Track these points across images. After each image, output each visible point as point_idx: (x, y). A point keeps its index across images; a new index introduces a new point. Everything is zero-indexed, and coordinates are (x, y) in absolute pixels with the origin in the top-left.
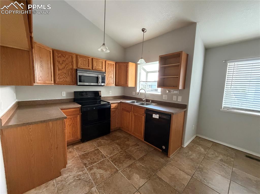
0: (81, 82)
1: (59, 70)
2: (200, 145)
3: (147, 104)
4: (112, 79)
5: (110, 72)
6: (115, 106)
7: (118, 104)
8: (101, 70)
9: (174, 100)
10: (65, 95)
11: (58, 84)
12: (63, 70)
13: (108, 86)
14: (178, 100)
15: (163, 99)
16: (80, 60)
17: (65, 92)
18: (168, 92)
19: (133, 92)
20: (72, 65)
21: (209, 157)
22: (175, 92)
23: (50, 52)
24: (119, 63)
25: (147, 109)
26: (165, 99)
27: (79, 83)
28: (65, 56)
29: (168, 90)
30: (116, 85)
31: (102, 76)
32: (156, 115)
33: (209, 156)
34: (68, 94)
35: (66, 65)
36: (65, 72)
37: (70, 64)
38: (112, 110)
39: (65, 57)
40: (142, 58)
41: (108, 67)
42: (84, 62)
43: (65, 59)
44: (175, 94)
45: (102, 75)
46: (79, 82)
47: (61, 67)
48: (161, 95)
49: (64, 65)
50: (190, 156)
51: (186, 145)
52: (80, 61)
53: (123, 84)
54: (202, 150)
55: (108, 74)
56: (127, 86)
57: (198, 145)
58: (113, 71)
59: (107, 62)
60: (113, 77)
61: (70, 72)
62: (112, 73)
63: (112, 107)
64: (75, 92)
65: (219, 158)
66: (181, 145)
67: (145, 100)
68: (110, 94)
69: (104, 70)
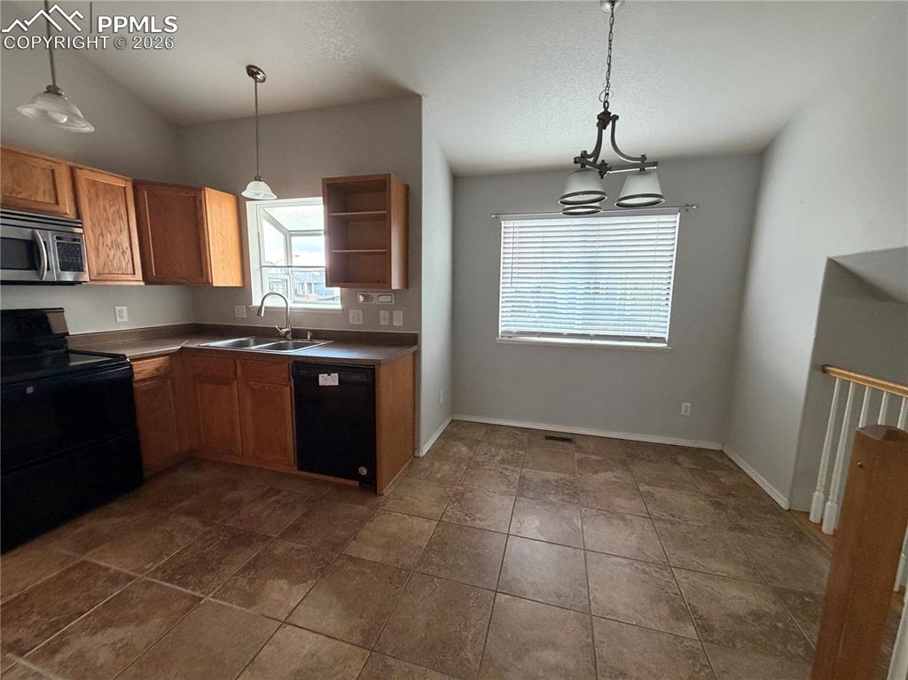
2: (459, 439)
3: (296, 346)
4: (123, 253)
5: (108, 219)
6: (157, 369)
7: (170, 359)
8: (49, 207)
9: (382, 323)
13: (100, 283)
14: (395, 324)
15: (351, 321)
18: (361, 298)
19: (236, 307)
21: (477, 463)
22: (383, 299)
24: (154, 184)
25: (295, 362)
26: (356, 322)
29: (363, 295)
30: (145, 279)
31: (57, 238)
32: (329, 375)
33: (479, 459)
38: (143, 384)
40: (258, 179)
41: (94, 195)
44: (384, 307)
45: (61, 235)
48: (343, 310)
50: (436, 473)
51: (425, 448)
53: (183, 273)
54: (465, 449)
55: (98, 231)
56: (208, 284)
57: (454, 440)
58: (125, 218)
59: (85, 176)
60: (126, 244)
62: (118, 227)
63: (139, 372)
65: (499, 458)
66: (414, 452)
67: (287, 332)
68: (118, 320)
69: (68, 209)
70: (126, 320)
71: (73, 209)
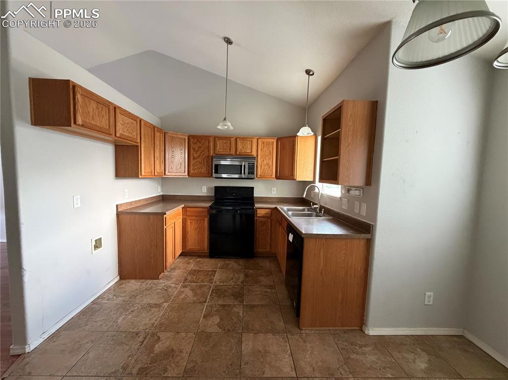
0: (218, 173)
1: (194, 158)
4: (269, 167)
5: (266, 155)
6: (266, 214)
7: (272, 211)
8: (249, 154)
9: (356, 211)
10: (205, 191)
11: (192, 176)
12: (198, 159)
13: (261, 179)
14: (361, 213)
16: (218, 143)
17: (205, 187)
19: (312, 191)
20: (208, 151)
23: (185, 139)
24: (282, 138)
25: (288, 223)
26: (344, 207)
27: (214, 175)
28: (201, 141)
30: (276, 177)
31: (249, 164)
32: (291, 235)
34: (208, 189)
35: (201, 153)
36: (200, 161)
37: (207, 150)
38: (260, 219)
39: (200, 143)
41: (262, 147)
42: (224, 144)
43: (200, 145)
44: (357, 199)
45: (250, 162)
46: (215, 173)
47: (196, 156)
48: (340, 198)
49: (199, 152)
50: (355, 353)
51: (376, 330)
52: (218, 145)
53: (287, 175)
55: (262, 160)
56: (294, 179)
58: (272, 153)
59: (261, 140)
60: (271, 164)
61: (205, 161)
62: (269, 157)
63: (258, 214)
64: (215, 187)
68: (273, 193)
69: (254, 153)
70: (275, 193)
71: (256, 153)
